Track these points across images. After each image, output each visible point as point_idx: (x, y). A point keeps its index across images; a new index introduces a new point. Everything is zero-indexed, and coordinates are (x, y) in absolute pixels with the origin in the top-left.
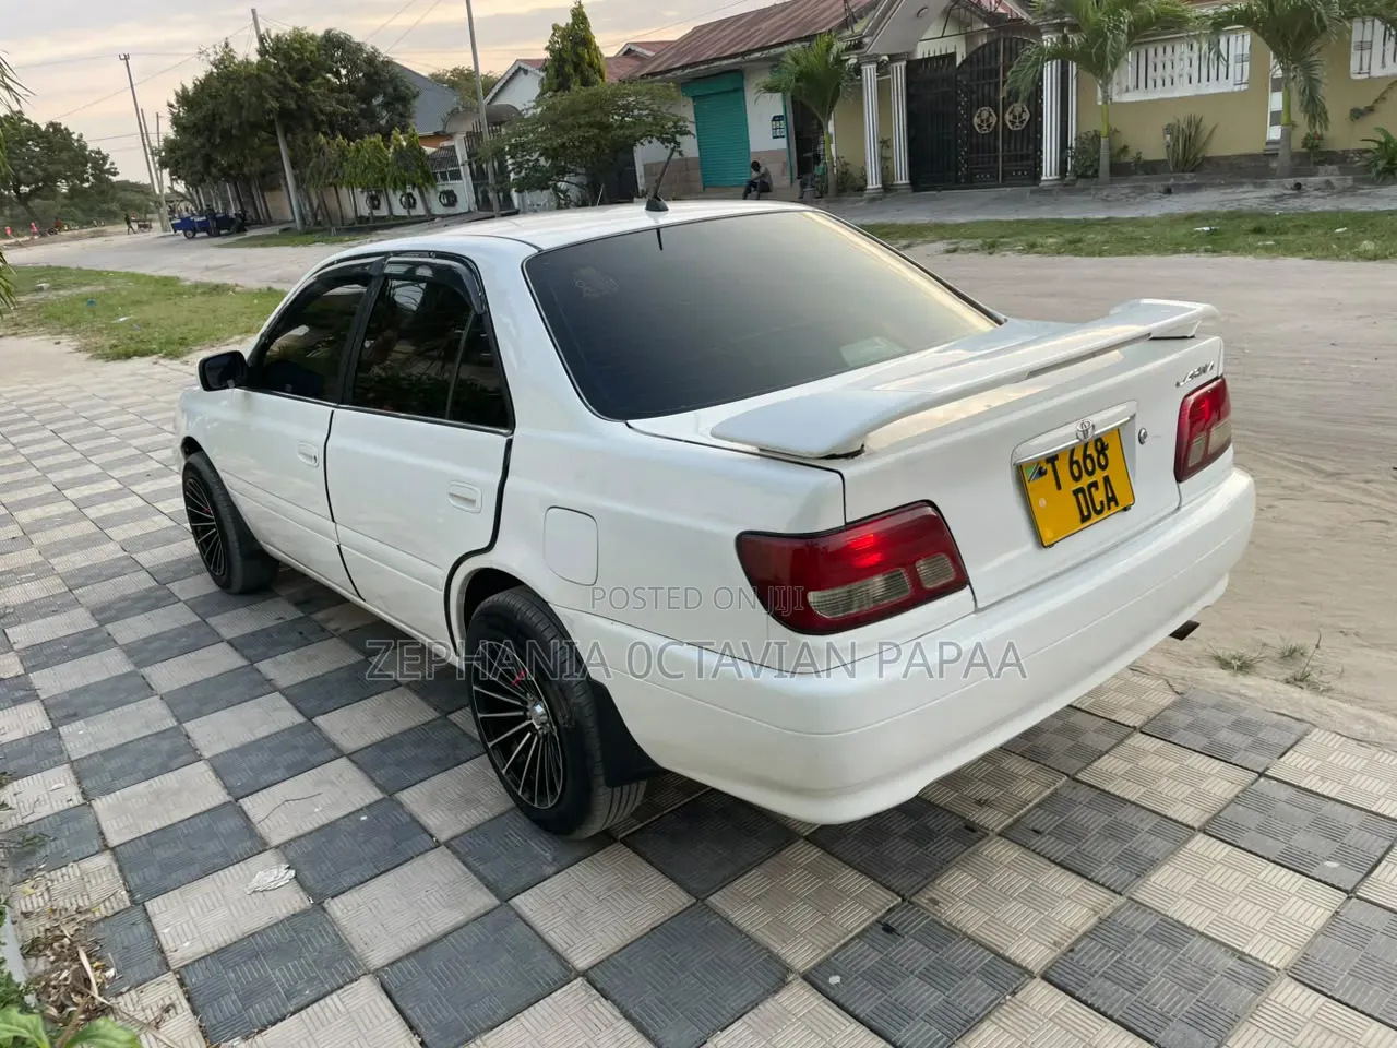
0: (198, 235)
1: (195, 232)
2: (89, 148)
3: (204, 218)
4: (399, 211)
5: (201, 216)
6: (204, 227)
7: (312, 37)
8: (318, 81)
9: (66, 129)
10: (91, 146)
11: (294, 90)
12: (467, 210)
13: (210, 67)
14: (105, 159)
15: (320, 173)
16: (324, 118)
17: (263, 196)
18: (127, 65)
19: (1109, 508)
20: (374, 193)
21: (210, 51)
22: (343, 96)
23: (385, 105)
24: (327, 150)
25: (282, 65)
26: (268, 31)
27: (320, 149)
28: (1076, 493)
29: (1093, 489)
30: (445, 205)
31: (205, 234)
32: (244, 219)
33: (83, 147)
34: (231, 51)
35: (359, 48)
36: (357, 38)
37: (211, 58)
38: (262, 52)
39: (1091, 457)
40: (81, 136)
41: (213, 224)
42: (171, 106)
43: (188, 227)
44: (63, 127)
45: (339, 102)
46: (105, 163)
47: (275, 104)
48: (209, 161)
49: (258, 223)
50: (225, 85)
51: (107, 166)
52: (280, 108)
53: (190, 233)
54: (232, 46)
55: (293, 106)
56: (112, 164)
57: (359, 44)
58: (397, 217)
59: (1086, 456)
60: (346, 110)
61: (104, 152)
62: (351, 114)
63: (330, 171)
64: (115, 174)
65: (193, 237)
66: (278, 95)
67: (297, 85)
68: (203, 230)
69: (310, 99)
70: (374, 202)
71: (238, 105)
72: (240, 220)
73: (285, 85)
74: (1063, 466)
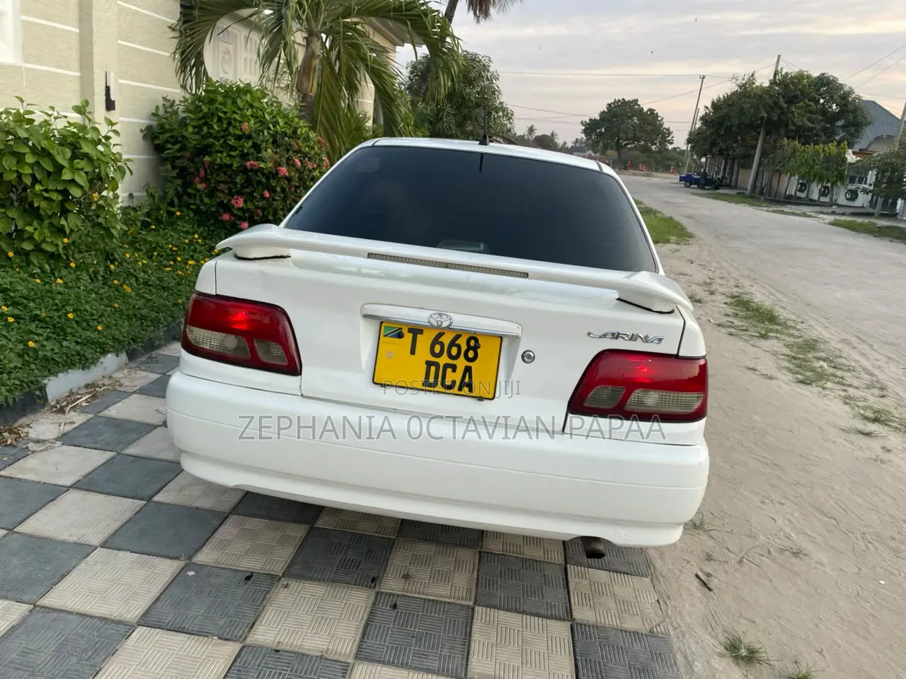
0: (692, 186)
1: (691, 184)
2: (664, 127)
3: (699, 177)
4: (815, 196)
5: (699, 175)
6: (697, 182)
7: (809, 77)
8: (800, 104)
9: (657, 113)
10: (666, 126)
11: (781, 108)
12: (861, 205)
13: (737, 88)
14: (670, 133)
15: (774, 163)
16: (794, 128)
17: (739, 170)
18: (702, 82)
19: (460, 389)
20: (805, 182)
21: (740, 78)
22: (814, 116)
23: (843, 127)
24: (785, 148)
25: (781, 91)
26: (782, 68)
27: (782, 147)
28: (429, 364)
29: (449, 370)
30: (848, 199)
31: (696, 186)
32: (721, 182)
33: (661, 125)
34: (754, 79)
35: (841, 87)
36: (841, 81)
37: (738, 82)
38: (773, 83)
39: (459, 347)
40: (662, 119)
41: (703, 181)
42: (707, 108)
43: (688, 181)
44: (655, 112)
45: (809, 120)
46: (669, 136)
47: (765, 115)
48: (713, 144)
49: (729, 186)
50: (740, 99)
51: (669, 138)
52: (767, 117)
53: (688, 184)
54: (756, 75)
55: (776, 118)
56: (673, 137)
57: (841, 84)
58: (811, 200)
59: (453, 343)
60: (811, 125)
61: (671, 130)
62: (815, 128)
63: (780, 162)
64: (671, 143)
65: (689, 187)
66: (769, 109)
67: (785, 106)
68: (695, 184)
69: (790, 115)
70: (803, 187)
71: (742, 112)
72: (719, 182)
73: (776, 104)
74: (424, 342)
